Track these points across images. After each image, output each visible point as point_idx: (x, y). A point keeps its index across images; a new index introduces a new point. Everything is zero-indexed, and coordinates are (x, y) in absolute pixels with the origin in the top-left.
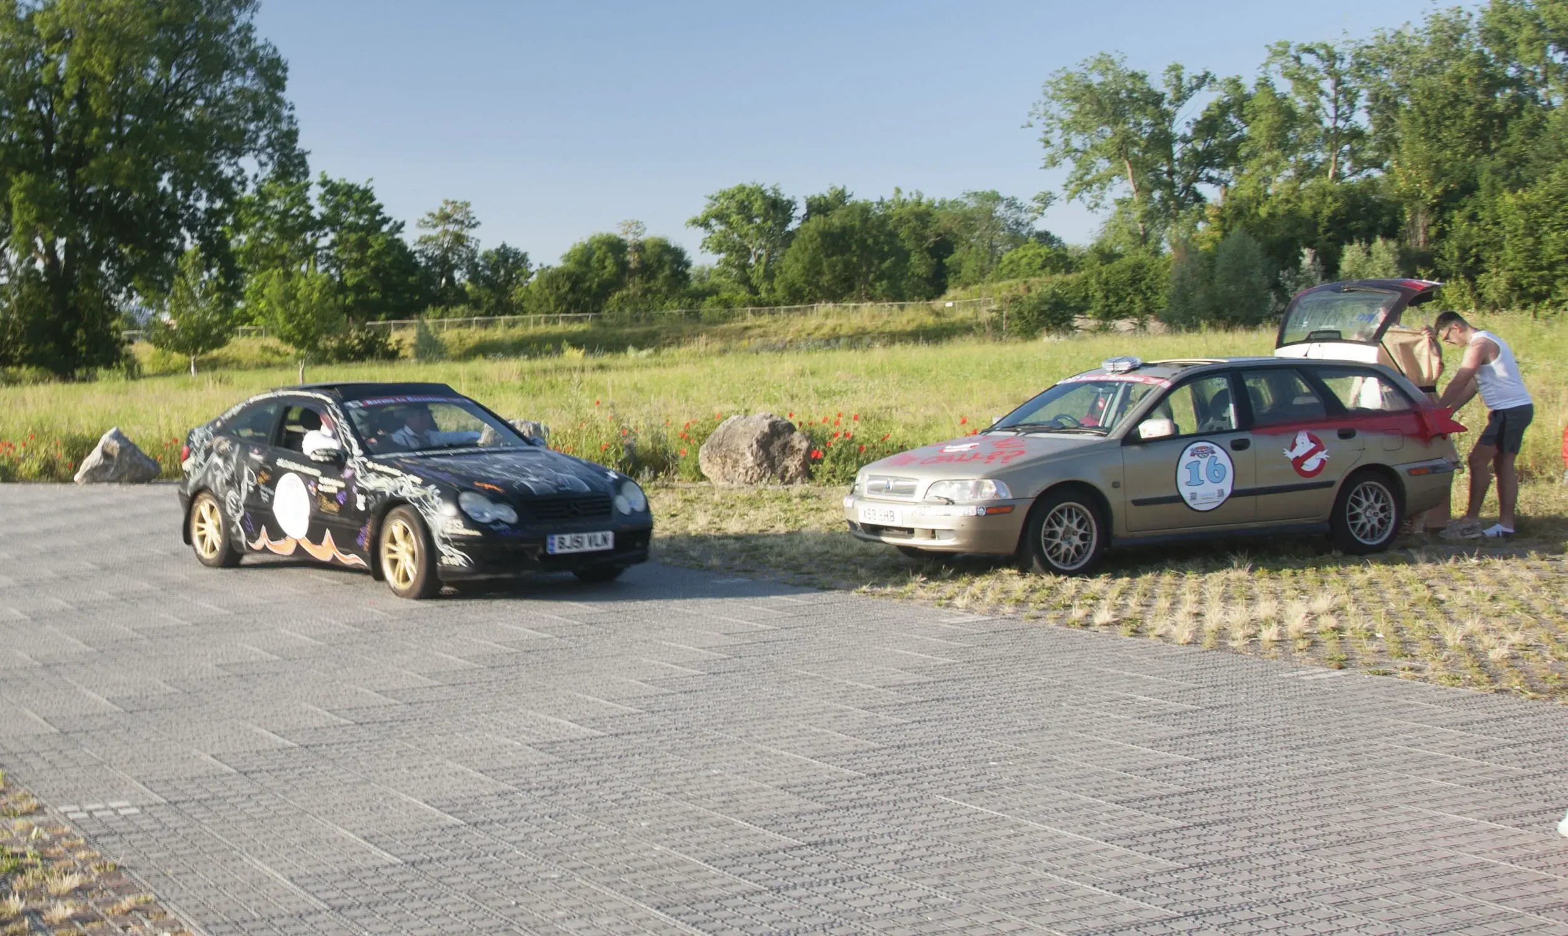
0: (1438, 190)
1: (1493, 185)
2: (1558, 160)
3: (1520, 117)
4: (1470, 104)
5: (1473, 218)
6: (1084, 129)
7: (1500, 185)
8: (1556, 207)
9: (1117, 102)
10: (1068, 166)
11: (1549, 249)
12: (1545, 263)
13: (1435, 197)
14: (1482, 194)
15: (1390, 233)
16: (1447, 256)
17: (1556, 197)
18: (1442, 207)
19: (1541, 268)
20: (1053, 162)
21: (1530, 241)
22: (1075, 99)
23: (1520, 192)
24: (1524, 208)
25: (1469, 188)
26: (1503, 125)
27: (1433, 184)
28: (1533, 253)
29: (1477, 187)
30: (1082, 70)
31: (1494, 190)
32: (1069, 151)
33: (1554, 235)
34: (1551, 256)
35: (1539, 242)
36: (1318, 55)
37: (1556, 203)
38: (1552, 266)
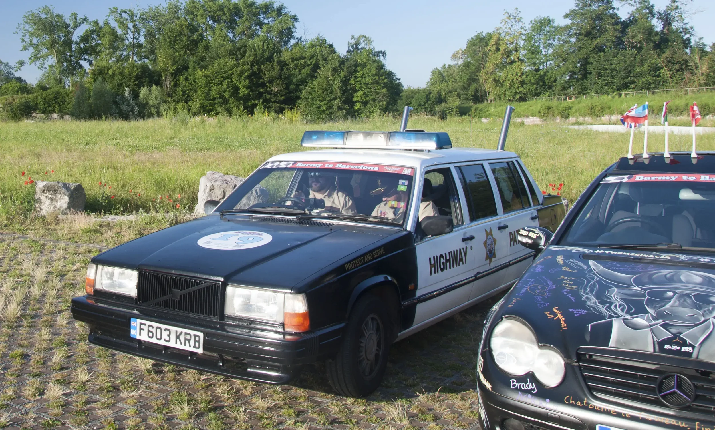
0: (174, 68)
1: (194, 67)
2: (216, 59)
3: (202, 42)
4: (185, 35)
5: (186, 79)
6: (38, 36)
7: (197, 67)
8: (216, 77)
9: (52, 26)
10: (31, 50)
11: (213, 93)
12: (212, 98)
13: (174, 70)
14: (190, 70)
15: (158, 84)
16: (178, 94)
17: (216, 73)
18: (176, 74)
19: (210, 100)
20: (25, 48)
21: (207, 89)
22: (35, 24)
23: (203, 70)
24: (205, 76)
25: (186, 68)
26: (196, 45)
27: (173, 65)
28: (208, 94)
29: (188, 68)
30: (38, 12)
31: (194, 69)
32: (32, 44)
33: (215, 87)
34: (214, 95)
35: (210, 90)
36: (128, 14)
37: (216, 75)
38: (214, 99)
